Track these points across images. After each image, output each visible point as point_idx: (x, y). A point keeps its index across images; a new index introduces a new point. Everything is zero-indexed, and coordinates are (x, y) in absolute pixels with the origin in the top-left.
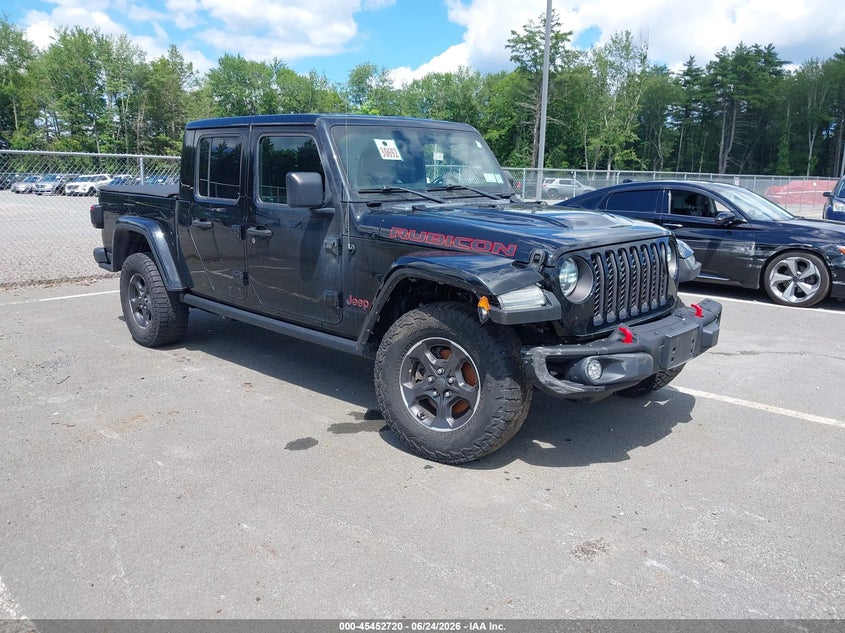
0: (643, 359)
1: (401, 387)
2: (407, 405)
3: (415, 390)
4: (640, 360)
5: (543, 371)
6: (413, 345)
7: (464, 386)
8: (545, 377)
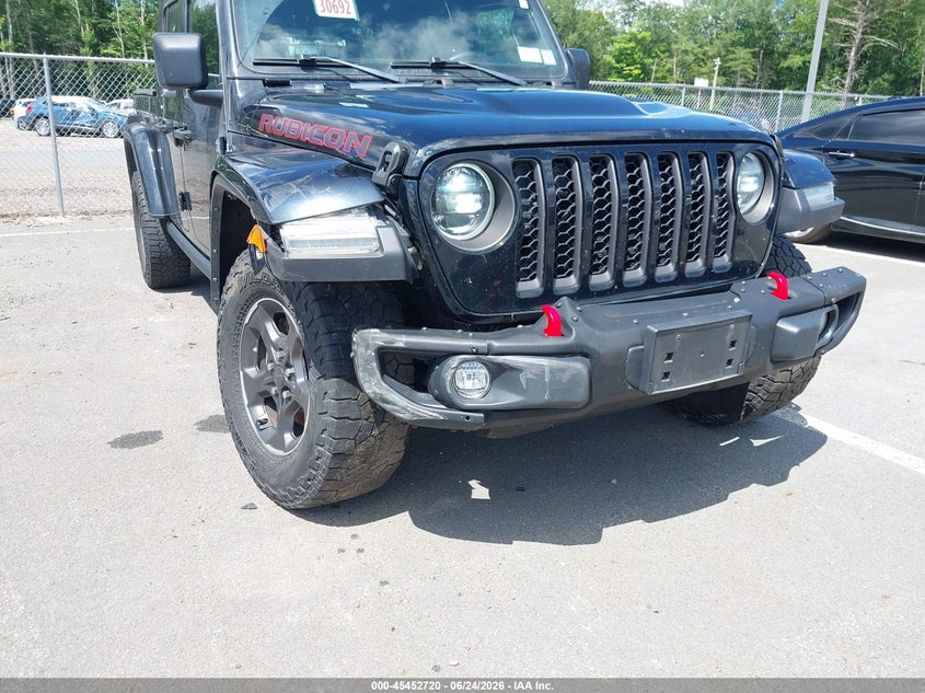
0: (563, 370)
1: (241, 373)
2: (246, 402)
3: (258, 380)
4: (552, 371)
5: (372, 374)
6: (249, 307)
7: (302, 383)
8: (374, 384)
